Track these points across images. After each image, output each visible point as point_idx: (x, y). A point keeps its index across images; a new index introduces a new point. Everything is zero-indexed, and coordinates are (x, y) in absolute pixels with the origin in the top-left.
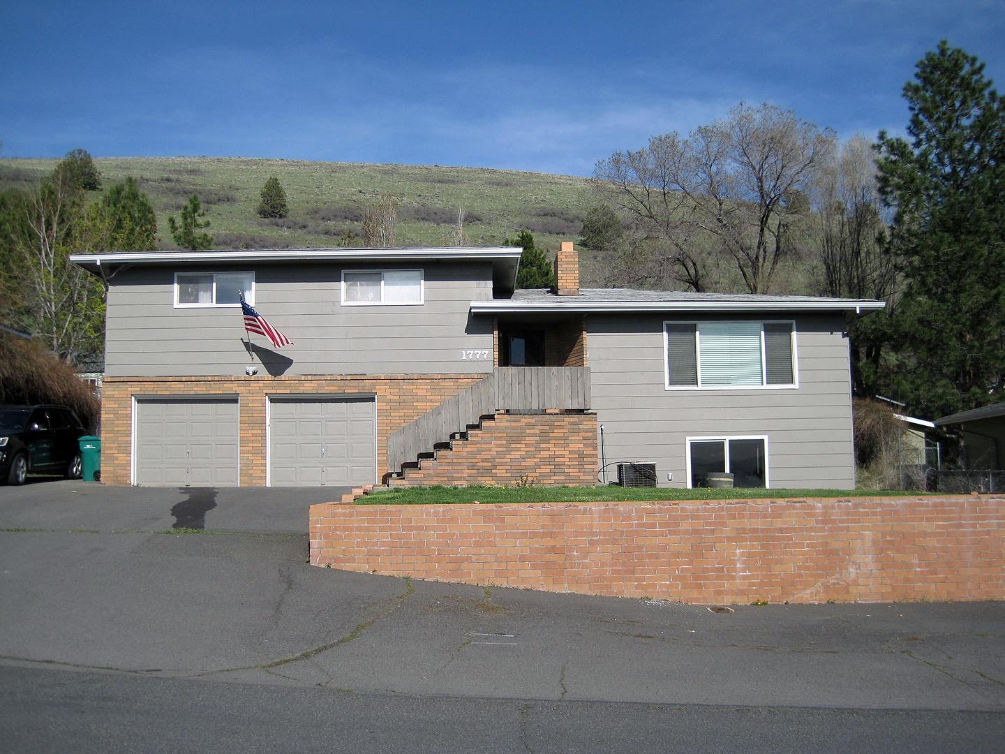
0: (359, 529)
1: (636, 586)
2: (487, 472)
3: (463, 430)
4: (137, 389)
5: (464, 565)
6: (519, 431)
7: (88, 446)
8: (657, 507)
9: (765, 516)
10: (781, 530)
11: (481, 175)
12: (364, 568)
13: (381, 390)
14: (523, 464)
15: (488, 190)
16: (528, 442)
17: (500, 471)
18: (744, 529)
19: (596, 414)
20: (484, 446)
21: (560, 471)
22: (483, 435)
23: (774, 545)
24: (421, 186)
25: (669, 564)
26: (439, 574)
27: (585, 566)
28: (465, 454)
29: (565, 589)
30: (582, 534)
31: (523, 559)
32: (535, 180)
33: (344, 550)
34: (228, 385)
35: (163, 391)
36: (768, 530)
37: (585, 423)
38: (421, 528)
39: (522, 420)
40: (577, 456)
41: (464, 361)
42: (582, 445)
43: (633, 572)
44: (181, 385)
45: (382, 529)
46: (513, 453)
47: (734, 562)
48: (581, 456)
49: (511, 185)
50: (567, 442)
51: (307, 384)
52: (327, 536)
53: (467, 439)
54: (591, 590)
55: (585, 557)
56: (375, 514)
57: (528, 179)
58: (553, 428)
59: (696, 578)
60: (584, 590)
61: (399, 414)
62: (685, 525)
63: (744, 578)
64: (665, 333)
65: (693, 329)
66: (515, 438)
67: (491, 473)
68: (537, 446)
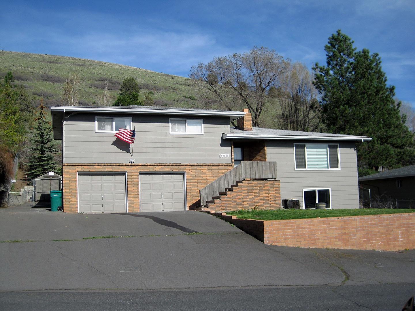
0: (282, 229)
1: (370, 245)
2: (241, 204)
3: (230, 187)
4: (80, 169)
5: (317, 241)
6: (252, 187)
7: (55, 195)
8: (376, 217)
9: (407, 219)
10: (411, 224)
11: (69, 60)
12: (284, 244)
13: (188, 170)
14: (253, 200)
15: (74, 68)
16: (255, 192)
17: (245, 204)
18: (400, 224)
19: (280, 180)
20: (239, 193)
21: (267, 203)
22: (238, 189)
23: (410, 229)
24: (41, 64)
25: (380, 237)
26: (309, 245)
27: (355, 239)
28: (232, 197)
29: (349, 248)
30: (354, 228)
31: (336, 238)
32: (94, 64)
33: (276, 238)
34: (122, 167)
35: (92, 170)
36: (408, 224)
37: (276, 184)
38: (302, 228)
39: (253, 183)
40: (273, 197)
41: (220, 158)
42: (275, 193)
43: (369, 240)
44: (101, 167)
45: (289, 229)
46: (250, 196)
47: (398, 236)
48: (275, 197)
49: (84, 66)
50: (269, 191)
51: (157, 167)
52: (270, 233)
53: (232, 191)
54: (357, 248)
55: (355, 236)
56: (287, 223)
57: (91, 63)
58: (264, 186)
59: (388, 242)
60: (355, 248)
61: (195, 180)
62: (384, 224)
63: (402, 241)
64: (294, 148)
65: (304, 147)
66: (250, 190)
67: (242, 204)
68: (258, 193)
